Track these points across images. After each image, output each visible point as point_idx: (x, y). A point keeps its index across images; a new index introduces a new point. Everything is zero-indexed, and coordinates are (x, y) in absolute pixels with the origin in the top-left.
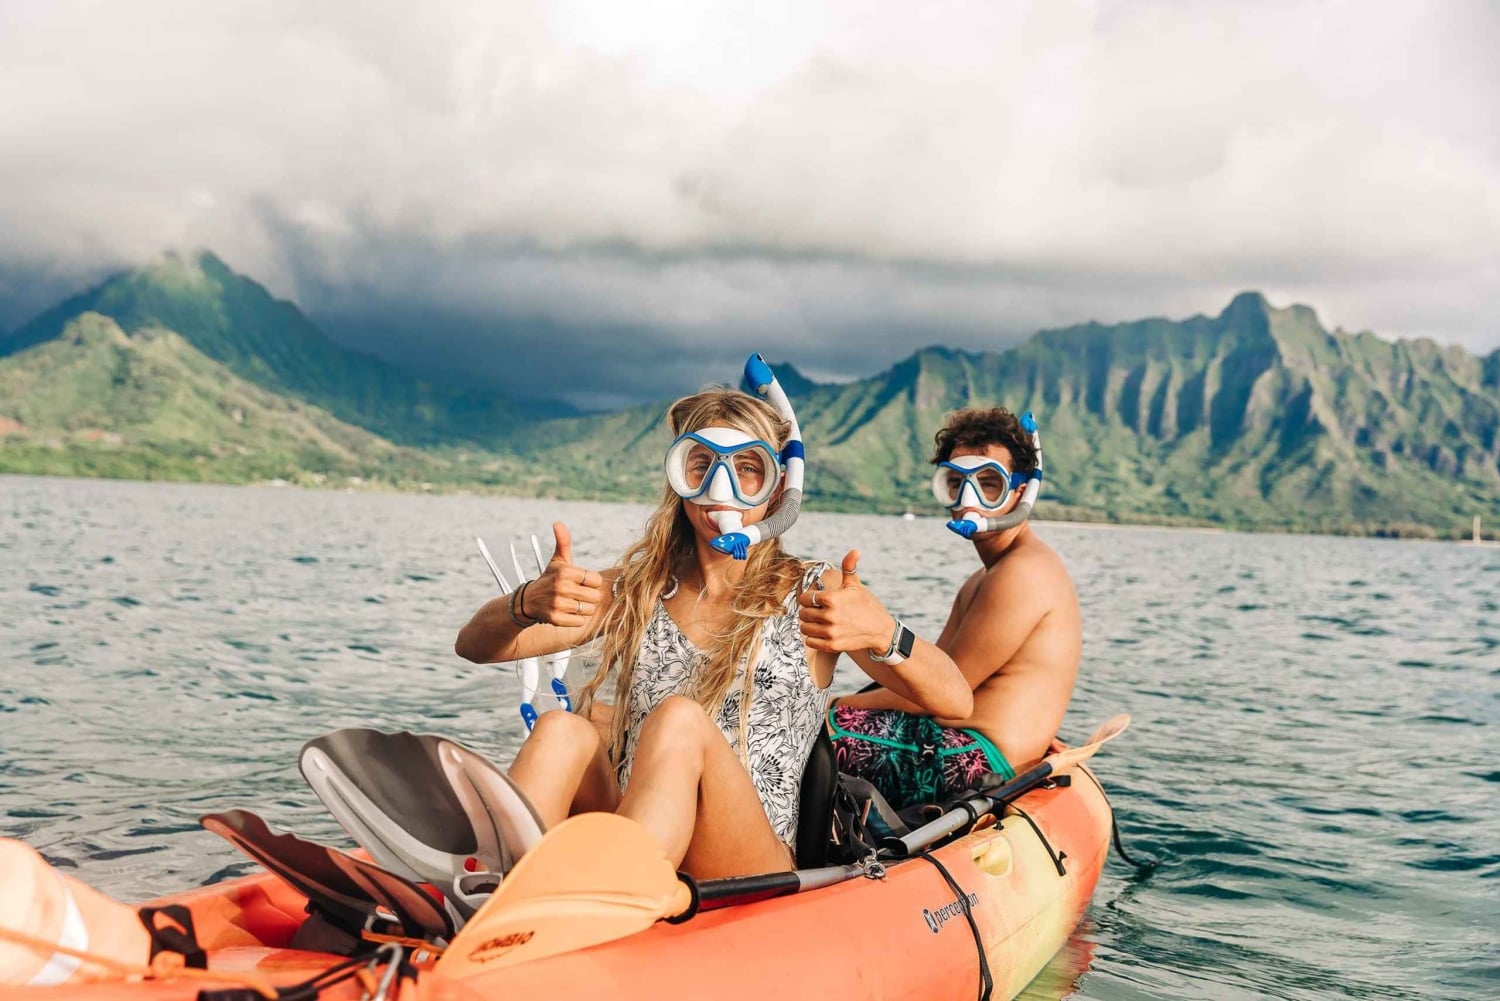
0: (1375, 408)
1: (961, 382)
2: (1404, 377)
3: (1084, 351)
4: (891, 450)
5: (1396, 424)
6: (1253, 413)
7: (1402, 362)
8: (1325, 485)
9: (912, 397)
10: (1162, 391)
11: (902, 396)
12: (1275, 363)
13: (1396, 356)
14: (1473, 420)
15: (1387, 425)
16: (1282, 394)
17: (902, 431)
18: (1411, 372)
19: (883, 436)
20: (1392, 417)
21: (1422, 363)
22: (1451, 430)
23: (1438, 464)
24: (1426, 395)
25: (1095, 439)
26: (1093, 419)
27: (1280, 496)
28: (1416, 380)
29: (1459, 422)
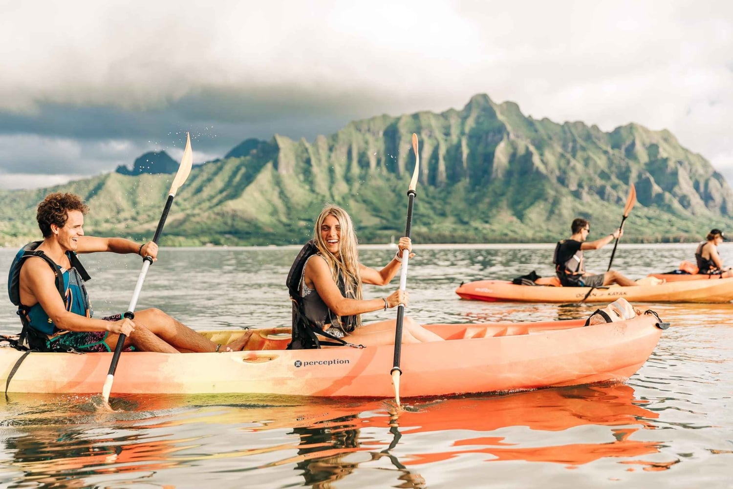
0: (563, 163)
1: (305, 155)
2: (570, 145)
3: (381, 134)
4: (269, 201)
5: (576, 173)
6: (497, 170)
7: (569, 135)
8: (557, 212)
9: (276, 166)
10: (435, 156)
11: (270, 165)
12: (505, 137)
13: (565, 132)
14: (614, 169)
15: (572, 174)
16: (513, 157)
17: (274, 189)
18: (574, 141)
19: (262, 192)
20: (573, 169)
21: (580, 137)
22: (604, 175)
23: (606, 197)
24: (585, 155)
25: (397, 189)
26: (392, 176)
27: (531, 220)
28: (578, 146)
29: (607, 170)
